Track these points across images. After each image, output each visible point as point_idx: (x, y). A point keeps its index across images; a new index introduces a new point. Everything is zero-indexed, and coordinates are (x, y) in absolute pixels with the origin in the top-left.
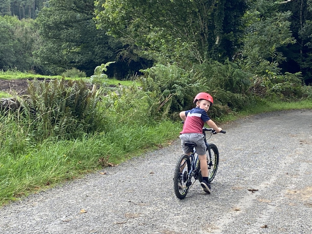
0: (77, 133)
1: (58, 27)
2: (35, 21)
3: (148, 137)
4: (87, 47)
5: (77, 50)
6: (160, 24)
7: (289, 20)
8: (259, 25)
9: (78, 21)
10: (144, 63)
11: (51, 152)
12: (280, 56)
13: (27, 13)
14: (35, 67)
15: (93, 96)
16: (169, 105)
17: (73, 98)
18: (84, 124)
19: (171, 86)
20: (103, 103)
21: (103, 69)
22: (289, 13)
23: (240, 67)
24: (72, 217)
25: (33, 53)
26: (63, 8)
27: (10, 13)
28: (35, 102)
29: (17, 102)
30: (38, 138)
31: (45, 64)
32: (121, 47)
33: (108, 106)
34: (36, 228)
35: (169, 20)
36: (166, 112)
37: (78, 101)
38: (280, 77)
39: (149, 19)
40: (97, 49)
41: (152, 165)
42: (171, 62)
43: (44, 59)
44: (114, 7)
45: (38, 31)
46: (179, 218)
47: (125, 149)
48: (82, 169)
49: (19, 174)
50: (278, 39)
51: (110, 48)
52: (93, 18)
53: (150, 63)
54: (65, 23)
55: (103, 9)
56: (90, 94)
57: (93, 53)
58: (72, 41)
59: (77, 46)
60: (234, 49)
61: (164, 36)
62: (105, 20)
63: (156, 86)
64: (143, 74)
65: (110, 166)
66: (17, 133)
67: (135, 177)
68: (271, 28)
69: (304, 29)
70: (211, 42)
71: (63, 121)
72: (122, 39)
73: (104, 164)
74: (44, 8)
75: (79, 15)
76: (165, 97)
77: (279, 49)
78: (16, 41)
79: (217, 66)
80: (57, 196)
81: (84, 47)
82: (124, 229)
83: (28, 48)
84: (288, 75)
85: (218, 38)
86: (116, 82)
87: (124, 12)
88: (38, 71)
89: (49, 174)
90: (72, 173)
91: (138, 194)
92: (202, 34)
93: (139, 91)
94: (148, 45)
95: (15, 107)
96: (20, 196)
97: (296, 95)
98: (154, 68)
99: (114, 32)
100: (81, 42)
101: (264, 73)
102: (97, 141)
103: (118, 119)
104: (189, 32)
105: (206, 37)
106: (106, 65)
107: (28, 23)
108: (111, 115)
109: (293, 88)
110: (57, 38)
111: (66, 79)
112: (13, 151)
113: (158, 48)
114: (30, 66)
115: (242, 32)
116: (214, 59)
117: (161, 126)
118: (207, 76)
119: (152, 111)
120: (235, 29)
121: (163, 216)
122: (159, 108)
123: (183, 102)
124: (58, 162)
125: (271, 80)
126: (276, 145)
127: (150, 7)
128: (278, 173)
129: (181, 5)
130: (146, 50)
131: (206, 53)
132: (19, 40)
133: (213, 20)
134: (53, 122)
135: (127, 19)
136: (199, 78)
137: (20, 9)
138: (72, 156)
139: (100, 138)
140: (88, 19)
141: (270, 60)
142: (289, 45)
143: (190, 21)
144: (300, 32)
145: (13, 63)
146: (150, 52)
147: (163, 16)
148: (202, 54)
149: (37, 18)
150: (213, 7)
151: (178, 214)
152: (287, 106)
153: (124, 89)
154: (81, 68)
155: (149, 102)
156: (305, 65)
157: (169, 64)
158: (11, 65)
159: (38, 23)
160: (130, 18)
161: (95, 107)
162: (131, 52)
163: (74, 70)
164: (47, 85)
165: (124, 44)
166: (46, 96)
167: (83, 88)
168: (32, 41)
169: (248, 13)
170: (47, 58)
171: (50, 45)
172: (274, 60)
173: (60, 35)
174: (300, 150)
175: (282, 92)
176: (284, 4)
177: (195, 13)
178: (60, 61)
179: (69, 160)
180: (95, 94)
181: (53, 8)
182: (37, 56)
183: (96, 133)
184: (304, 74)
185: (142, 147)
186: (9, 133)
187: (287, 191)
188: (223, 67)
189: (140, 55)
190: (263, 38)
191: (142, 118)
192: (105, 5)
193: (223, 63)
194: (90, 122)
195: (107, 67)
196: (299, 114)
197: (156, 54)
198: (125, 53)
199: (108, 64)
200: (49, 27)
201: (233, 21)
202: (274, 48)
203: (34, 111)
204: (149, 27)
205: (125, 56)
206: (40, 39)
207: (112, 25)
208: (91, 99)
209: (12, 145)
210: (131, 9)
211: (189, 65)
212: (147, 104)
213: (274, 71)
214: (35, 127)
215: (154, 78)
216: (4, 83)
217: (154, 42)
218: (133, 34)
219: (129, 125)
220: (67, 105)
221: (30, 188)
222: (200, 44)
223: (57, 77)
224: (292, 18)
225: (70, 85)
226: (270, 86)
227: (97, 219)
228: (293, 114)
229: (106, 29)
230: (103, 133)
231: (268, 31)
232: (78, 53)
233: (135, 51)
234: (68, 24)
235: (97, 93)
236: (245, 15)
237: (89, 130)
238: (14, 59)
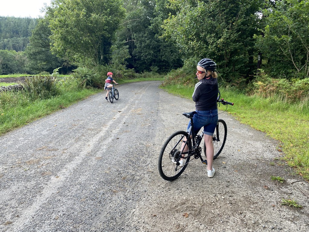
0: (49, 96)
1: (35, 54)
2: (24, 52)
3: (78, 96)
4: (49, 62)
5: (45, 63)
6: (78, 51)
7: (128, 49)
8: (117, 51)
9: (43, 52)
10: (73, 67)
11: (39, 104)
12: (126, 63)
13: (20, 49)
14: (27, 72)
15: (54, 82)
16: (85, 83)
17: (45, 83)
18: (51, 93)
19: (85, 76)
20: (58, 84)
21: (57, 70)
22: (128, 46)
23: (112, 67)
24: (51, 128)
25: (25, 66)
26: (36, 46)
27: (12, 49)
28: (29, 85)
29: (22, 86)
30: (33, 100)
31: (31, 70)
32: (63, 62)
33: (61, 85)
34: (37, 133)
35: (82, 50)
36: (85, 86)
37: (48, 84)
38: (127, 70)
39: (74, 50)
40: (53, 63)
41: (81, 106)
42: (84, 67)
43: (30, 68)
44: (58, 45)
45: (26, 57)
46: (93, 124)
47: (69, 101)
48: (53, 110)
49: (27, 114)
50: (125, 56)
51: (58, 62)
52: (50, 50)
53: (76, 67)
54: (38, 52)
55: (54, 46)
56: (53, 81)
57: (52, 64)
58: (42, 60)
59: (45, 62)
60: (108, 60)
61: (80, 56)
62: (55, 51)
63: (79, 76)
64: (73, 72)
65: (64, 108)
66: (23, 98)
67: (75, 111)
68: (122, 52)
69: (134, 52)
70: (100, 58)
71: (42, 92)
72: (63, 58)
73: (61, 107)
74: (28, 47)
75: (43, 49)
76: (83, 80)
77: (126, 60)
78: (17, 61)
79: (103, 67)
80: (44, 121)
81: (47, 62)
82: (72, 130)
83: (23, 64)
84: (130, 70)
85: (102, 56)
86: (63, 76)
87: (63, 47)
88: (29, 73)
89: (40, 113)
90: (49, 112)
91: (77, 117)
92: (96, 55)
93: (73, 78)
94: (74, 60)
95: (21, 88)
96: (28, 122)
97: (132, 77)
98: (78, 69)
99: (60, 56)
100: (46, 60)
101: (121, 69)
102: (58, 99)
103: (65, 90)
104: (90, 54)
105: (97, 56)
106: (58, 69)
107: (21, 53)
108: (62, 89)
109: (132, 74)
110: (35, 59)
111: (41, 75)
112: (23, 106)
113: (79, 61)
114: (25, 71)
115: (111, 54)
116: (101, 65)
117: (83, 92)
118: (99, 71)
119: (79, 86)
120: (108, 53)
121: (87, 124)
122: (81, 85)
123: (91, 82)
124: (42, 108)
125: (124, 72)
126: (127, 95)
127: (73, 45)
128: (128, 105)
129: (86, 44)
130: (74, 62)
131: (98, 62)
132: (18, 60)
133: (99, 49)
134: (38, 93)
135: (65, 50)
136: (96, 72)
137: (16, 47)
138: (48, 106)
139: (59, 98)
140: (48, 50)
141: (122, 64)
142: (129, 58)
143: (90, 50)
144: (133, 53)
145: (17, 70)
146: (76, 63)
147: (79, 48)
148: (96, 63)
149: (25, 51)
150: (99, 44)
151: (93, 123)
152: (130, 81)
153: (66, 78)
154: (47, 71)
155: (77, 83)
156: (135, 66)
157: (83, 67)
158: (16, 71)
159: (26, 53)
160: (66, 50)
161: (55, 86)
162: (68, 63)
163: (44, 72)
164: (33, 78)
165: (64, 60)
166: (34, 83)
167: (49, 79)
168: (24, 61)
169: (112, 46)
170: (32, 67)
171: (33, 62)
172: (124, 64)
173: (36, 57)
174: (135, 96)
175: (128, 76)
176: (125, 43)
177: (92, 47)
178: (38, 69)
179: (47, 107)
180: (54, 80)
181: (32, 47)
182: (27, 67)
183: (57, 96)
184: (135, 69)
185: (76, 100)
186: (20, 99)
187: (131, 111)
188: (105, 67)
189: (72, 64)
190: (119, 56)
191: (75, 89)
192: (54, 44)
193: (105, 66)
194: (54, 92)
195: (58, 70)
196: (134, 83)
197: (78, 63)
198: (65, 64)
199: (58, 68)
200: (31, 55)
201: (107, 49)
202: (123, 60)
203: (29, 89)
204: (74, 53)
205: (65, 65)
206: (28, 60)
207: (58, 52)
208: (53, 83)
209: (22, 103)
210: (66, 46)
211: (92, 67)
212: (76, 83)
213: (124, 68)
214: (31, 96)
215: (78, 73)
216: (14, 79)
217: (77, 59)
218: (68, 56)
219: (70, 92)
220: (43, 86)
221: (32, 119)
222: (95, 59)
223: (38, 75)
224: (130, 48)
225: (44, 77)
226: (123, 74)
227: (61, 128)
228: (133, 84)
229: (56, 54)
230: (60, 96)
231: (121, 53)
232: (45, 65)
233: (69, 63)
234: (39, 53)
235: (55, 80)
236: (111, 47)
237: (54, 95)
238: (17, 69)
